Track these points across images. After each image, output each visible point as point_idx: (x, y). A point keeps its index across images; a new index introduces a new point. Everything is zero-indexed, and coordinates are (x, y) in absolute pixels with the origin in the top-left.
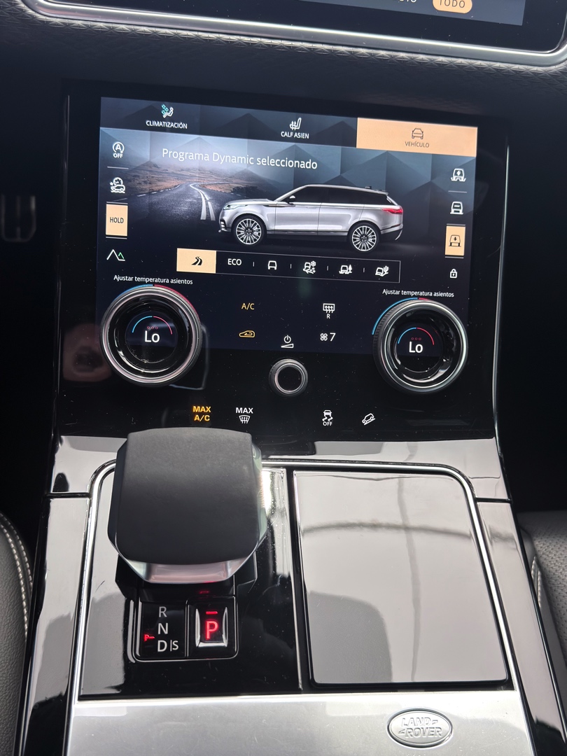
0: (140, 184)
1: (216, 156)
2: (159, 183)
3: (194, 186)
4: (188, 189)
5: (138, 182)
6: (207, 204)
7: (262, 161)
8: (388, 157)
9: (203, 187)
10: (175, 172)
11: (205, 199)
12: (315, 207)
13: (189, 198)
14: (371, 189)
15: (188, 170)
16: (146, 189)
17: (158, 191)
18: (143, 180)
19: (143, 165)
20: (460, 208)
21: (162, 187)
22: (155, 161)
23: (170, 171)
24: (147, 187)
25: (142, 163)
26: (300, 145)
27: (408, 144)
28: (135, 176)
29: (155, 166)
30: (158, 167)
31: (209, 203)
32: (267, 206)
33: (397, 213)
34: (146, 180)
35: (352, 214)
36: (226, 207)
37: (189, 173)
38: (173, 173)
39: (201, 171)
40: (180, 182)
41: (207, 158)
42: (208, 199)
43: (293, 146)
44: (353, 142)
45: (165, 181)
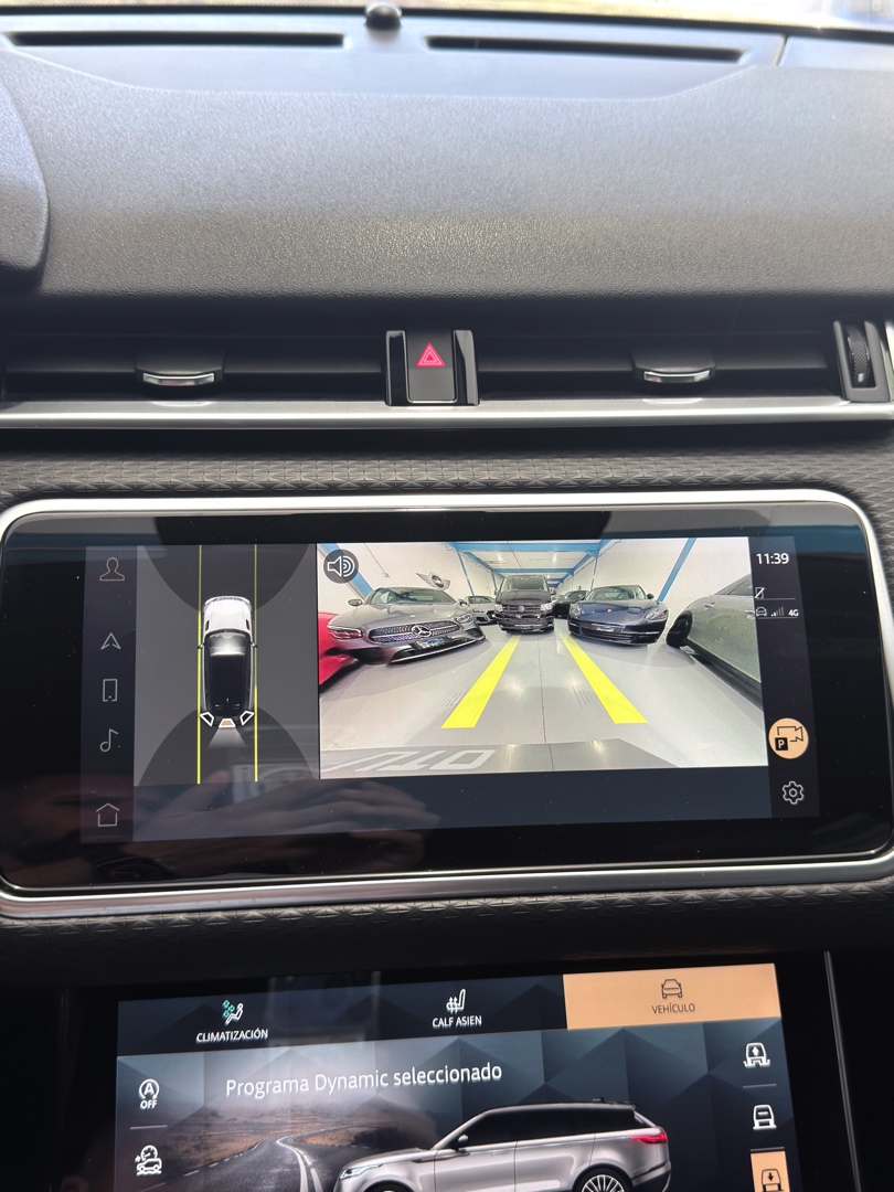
0: (187, 1151)
1: (321, 1082)
2: (223, 1146)
3: (284, 1142)
4: (275, 1150)
5: (184, 1148)
6: (309, 1174)
7: (404, 1078)
8: (626, 1039)
9: (300, 1143)
10: (250, 1121)
11: (306, 1164)
12: (506, 1152)
13: (276, 1166)
14: (603, 1102)
15: (273, 1113)
16: (198, 1161)
17: (221, 1161)
18: (193, 1144)
19: (193, 1116)
20: (769, 1117)
21: (227, 1153)
22: (212, 1105)
23: (241, 1119)
24: (201, 1155)
25: (191, 1112)
26: (469, 1039)
27: (657, 1010)
28: (178, 1139)
29: (214, 1114)
30: (219, 1117)
31: (313, 1171)
32: (419, 1161)
33: (657, 1142)
34: (198, 1142)
35: (573, 1154)
36: (344, 1175)
37: (274, 1120)
38: (245, 1123)
39: (296, 1112)
40: (258, 1138)
41: (305, 1088)
42: (309, 1163)
43: (456, 1042)
44: (561, 1021)
45: (232, 1141)
